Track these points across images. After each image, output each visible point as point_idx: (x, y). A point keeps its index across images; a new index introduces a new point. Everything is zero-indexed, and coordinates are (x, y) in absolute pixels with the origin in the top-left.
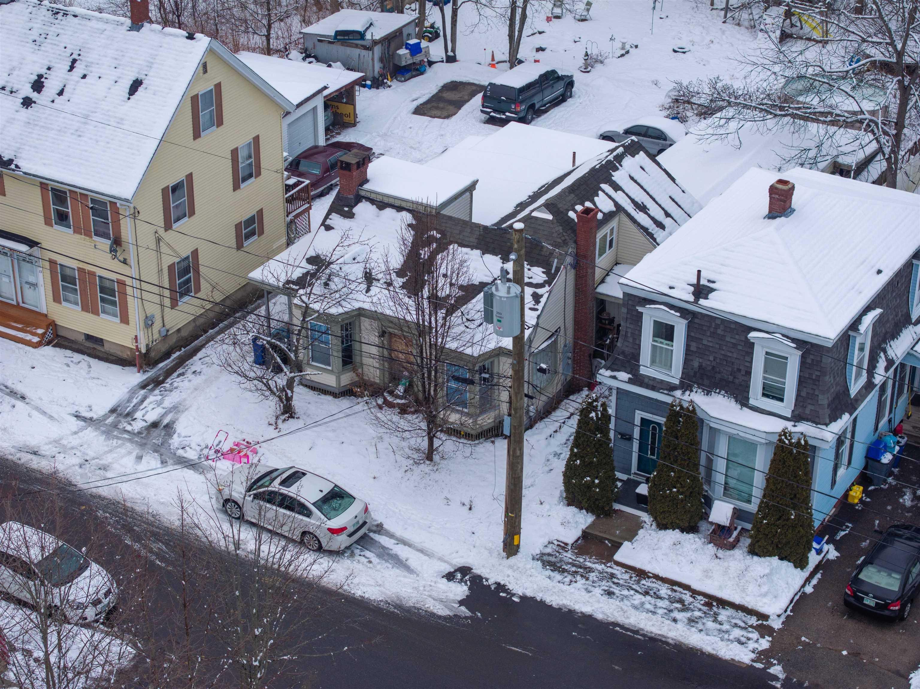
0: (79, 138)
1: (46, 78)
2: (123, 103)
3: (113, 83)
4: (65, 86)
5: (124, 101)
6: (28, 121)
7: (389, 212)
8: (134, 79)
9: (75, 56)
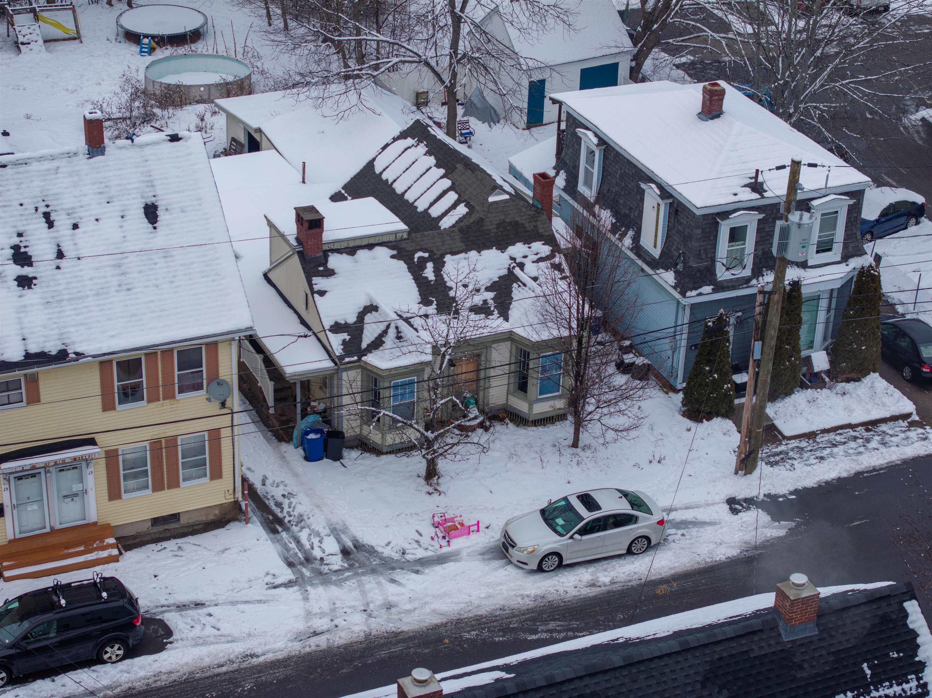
0: (130, 292)
1: (25, 247)
2: (152, 235)
3: (120, 219)
4: (59, 246)
5: (151, 233)
6: (45, 301)
7: (362, 254)
8: (143, 206)
9: (42, 209)
